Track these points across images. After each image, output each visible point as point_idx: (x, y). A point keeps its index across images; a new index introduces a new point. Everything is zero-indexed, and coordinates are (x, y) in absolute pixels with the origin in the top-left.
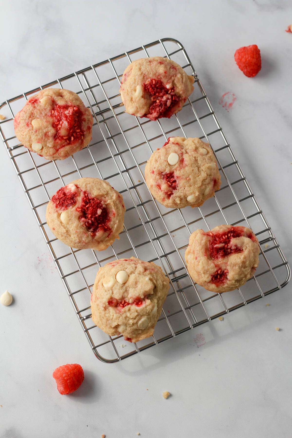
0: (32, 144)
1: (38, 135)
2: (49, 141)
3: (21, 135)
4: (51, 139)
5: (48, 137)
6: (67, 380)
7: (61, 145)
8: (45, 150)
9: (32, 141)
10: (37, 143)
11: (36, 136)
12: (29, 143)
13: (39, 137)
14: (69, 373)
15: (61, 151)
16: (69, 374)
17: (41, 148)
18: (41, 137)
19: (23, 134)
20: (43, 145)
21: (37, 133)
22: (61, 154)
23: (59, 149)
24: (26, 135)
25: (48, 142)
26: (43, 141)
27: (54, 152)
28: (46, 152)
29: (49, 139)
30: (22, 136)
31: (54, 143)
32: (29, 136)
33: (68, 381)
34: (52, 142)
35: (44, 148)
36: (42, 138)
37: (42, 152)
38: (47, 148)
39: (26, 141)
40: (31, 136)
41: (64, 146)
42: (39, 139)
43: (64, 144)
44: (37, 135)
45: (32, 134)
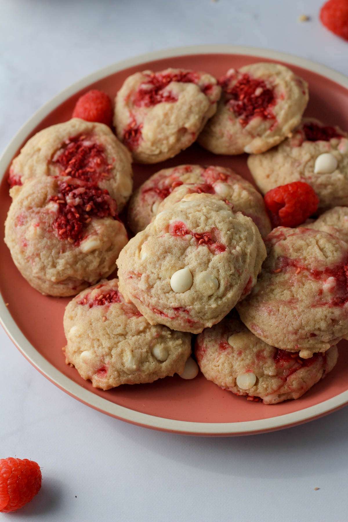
0: (236, 379)
1: (244, 358)
2: (266, 365)
3: (213, 367)
4: (269, 362)
5: (263, 359)
6: (7, 480)
7: (290, 370)
8: (263, 383)
9: (237, 372)
10: (247, 372)
11: (241, 361)
12: (231, 378)
13: (248, 362)
14: (13, 469)
15: (292, 380)
16: (14, 471)
17: (254, 382)
18: (251, 361)
19: (217, 364)
20: (257, 375)
21: (243, 355)
22: (292, 385)
23: (288, 376)
24: (223, 364)
25: (265, 368)
26: (255, 367)
27: (280, 384)
28: (265, 386)
29: (265, 363)
30: (215, 368)
31: (277, 368)
32: (229, 364)
33: (8, 482)
34: (272, 366)
35: (261, 380)
36: (253, 363)
37: (257, 389)
38: (265, 379)
39: (225, 376)
40: (232, 364)
41: (295, 371)
42: (248, 365)
43: (294, 368)
44: (243, 360)
45: (233, 359)
